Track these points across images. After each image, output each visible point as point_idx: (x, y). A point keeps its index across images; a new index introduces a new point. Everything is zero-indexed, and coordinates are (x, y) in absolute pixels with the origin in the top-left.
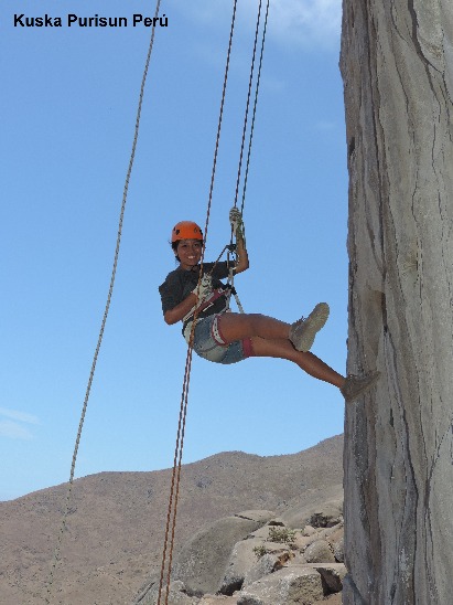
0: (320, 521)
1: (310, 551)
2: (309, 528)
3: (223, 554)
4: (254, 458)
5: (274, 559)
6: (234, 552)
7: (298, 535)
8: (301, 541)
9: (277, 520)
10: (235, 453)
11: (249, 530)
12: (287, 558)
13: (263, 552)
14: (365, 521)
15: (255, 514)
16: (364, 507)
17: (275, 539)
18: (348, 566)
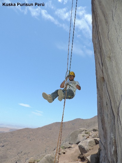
0: (95, 130)
1: (93, 136)
2: (92, 132)
3: (76, 136)
4: (82, 119)
5: (86, 137)
6: (78, 136)
7: (90, 133)
8: (91, 134)
9: (86, 130)
10: (79, 119)
11: (81, 132)
12: (88, 137)
13: (84, 136)
14: (103, 128)
15: (82, 129)
16: (102, 125)
17: (86, 133)
18: (100, 138)
